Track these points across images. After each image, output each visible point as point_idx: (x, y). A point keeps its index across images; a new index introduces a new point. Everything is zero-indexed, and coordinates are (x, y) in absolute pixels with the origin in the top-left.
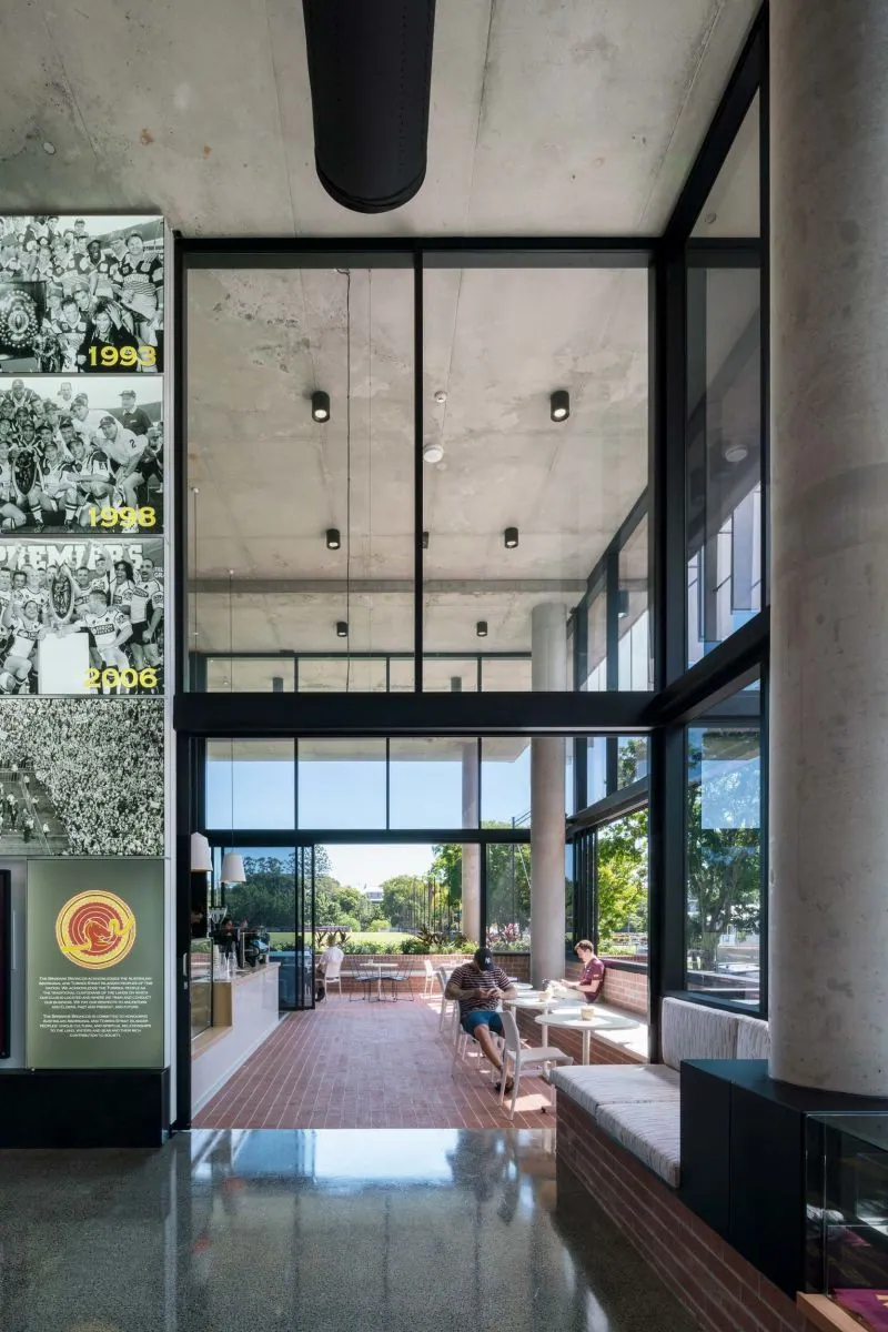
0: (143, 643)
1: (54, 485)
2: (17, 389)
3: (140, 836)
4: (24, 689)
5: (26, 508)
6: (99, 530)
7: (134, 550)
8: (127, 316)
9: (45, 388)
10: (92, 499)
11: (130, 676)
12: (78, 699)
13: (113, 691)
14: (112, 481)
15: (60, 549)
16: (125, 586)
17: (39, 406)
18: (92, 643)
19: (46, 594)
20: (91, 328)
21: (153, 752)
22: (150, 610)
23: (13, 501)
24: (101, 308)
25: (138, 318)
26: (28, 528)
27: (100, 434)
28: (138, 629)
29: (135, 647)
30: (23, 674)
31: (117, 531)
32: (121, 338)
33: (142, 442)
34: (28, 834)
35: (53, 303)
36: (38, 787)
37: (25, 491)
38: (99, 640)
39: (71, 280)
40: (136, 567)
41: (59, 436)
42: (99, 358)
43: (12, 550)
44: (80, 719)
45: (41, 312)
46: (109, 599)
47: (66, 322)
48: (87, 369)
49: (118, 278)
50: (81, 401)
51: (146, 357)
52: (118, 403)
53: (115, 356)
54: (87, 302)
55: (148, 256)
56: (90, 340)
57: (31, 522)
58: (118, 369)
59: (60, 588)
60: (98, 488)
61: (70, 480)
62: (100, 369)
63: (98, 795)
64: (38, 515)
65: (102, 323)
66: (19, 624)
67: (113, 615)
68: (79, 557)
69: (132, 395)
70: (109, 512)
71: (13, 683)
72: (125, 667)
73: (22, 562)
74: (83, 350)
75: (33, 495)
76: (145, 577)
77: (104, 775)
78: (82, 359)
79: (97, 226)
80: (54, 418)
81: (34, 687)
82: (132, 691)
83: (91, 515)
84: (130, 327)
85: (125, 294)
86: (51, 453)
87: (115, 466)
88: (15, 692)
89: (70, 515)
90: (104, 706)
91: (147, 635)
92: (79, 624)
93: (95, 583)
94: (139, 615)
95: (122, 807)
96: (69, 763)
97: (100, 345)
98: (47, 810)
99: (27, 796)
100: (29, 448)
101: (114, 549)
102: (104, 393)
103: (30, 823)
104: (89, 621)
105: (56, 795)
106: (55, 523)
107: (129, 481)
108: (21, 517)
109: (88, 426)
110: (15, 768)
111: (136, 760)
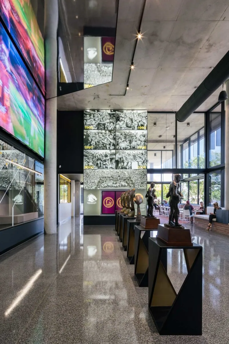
0: (144, 163)
1: (134, 144)
2: (129, 132)
3: (144, 187)
4: (130, 169)
5: (130, 146)
6: (139, 149)
7: (143, 152)
8: (143, 123)
9: (133, 132)
10: (138, 145)
11: (143, 167)
12: (137, 170)
13: (141, 169)
14: (141, 143)
15: (134, 151)
16: (142, 156)
17: (132, 134)
18: (138, 163)
19: (133, 157)
20: (138, 124)
21: (145, 176)
22: (145, 159)
23: (129, 145)
24: (139, 122)
25: (144, 123)
26: (130, 149)
27: (139, 137)
28: (144, 161)
29: (143, 164)
30: (130, 167)
31: (141, 149)
32: (142, 125)
33: (144, 138)
34: (130, 186)
35: (134, 121)
36: (131, 181)
37: (130, 144)
38: (139, 162)
39: (136, 118)
40: (143, 154)
41: (134, 138)
42: (139, 128)
43: (128, 151)
44: (137, 172)
45: (132, 122)
46: (140, 158)
47: (135, 124)
48: (138, 129)
49: (142, 118)
50: (137, 133)
51: (145, 128)
52: (142, 134)
53: (141, 128)
54: (138, 121)
55: (145, 115)
56: (138, 126)
57: (131, 148)
58: (142, 129)
59: (134, 156)
60: (139, 144)
61: (136, 143)
62: (139, 129)
63: (139, 182)
64: (132, 147)
65: (140, 124)
66: (129, 161)
67: (141, 160)
68: (137, 152)
69: (143, 132)
70: (140, 147)
71: (129, 168)
72: (142, 166)
73: (130, 153)
74: (137, 127)
75: (131, 145)
76: (145, 155)
77: (139, 179)
78: (137, 128)
79: (139, 112)
80: (134, 135)
81: (131, 169)
82: (143, 169)
83: (138, 147)
84: (143, 124)
85: (142, 120)
86: (133, 140)
87: (141, 141)
88: (129, 169)
89: (136, 147)
90: (140, 171)
91: (145, 162)
92: (137, 161)
93: (139, 156)
94: (144, 160)
95: (142, 183)
96: (135, 178)
97: (139, 126)
98: (132, 183)
99: (130, 182)
100: (131, 139)
101: (141, 151)
102: (140, 132)
103: (131, 185)
104: (138, 160)
105: (134, 182)
106: (134, 148)
107: (143, 143)
108: (130, 148)
109: (138, 136)
110: (129, 178)
111: (143, 177)
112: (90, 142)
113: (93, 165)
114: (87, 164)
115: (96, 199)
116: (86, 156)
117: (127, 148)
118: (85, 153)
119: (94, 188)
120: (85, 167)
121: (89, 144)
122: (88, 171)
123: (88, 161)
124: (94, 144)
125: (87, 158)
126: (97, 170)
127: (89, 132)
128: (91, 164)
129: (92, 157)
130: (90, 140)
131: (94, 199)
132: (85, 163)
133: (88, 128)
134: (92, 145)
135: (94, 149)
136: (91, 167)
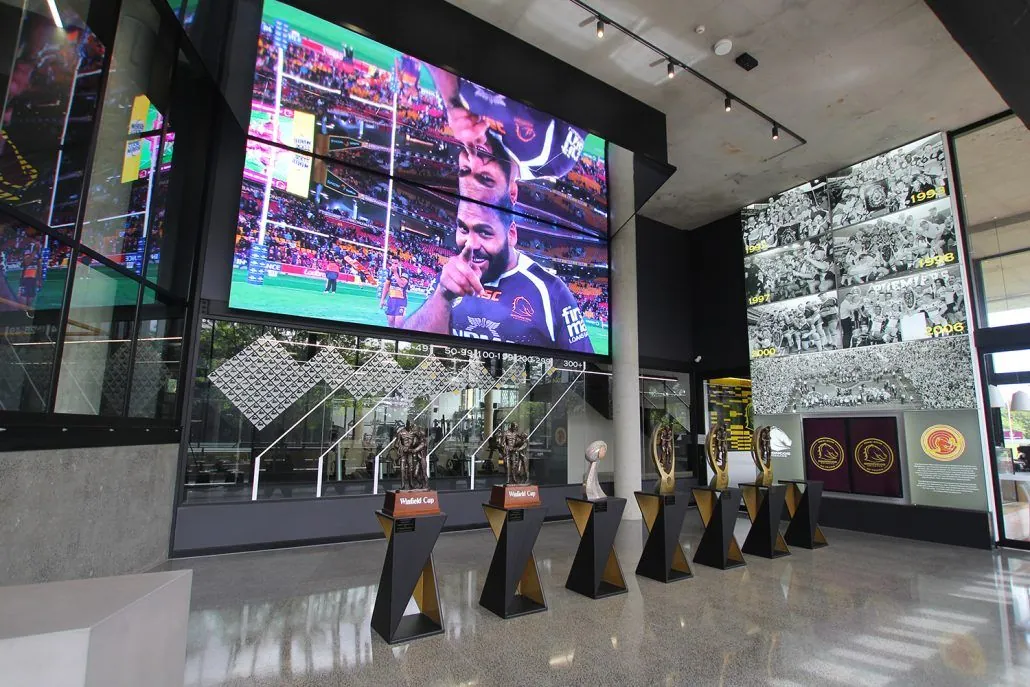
0: (953, 312)
1: (900, 255)
2: (880, 223)
3: (962, 399)
4: (895, 340)
5: (889, 267)
6: (925, 268)
7: (945, 274)
8: (928, 178)
9: (892, 218)
10: (919, 256)
11: (949, 328)
12: (922, 341)
13: (940, 335)
14: (929, 247)
15: (906, 280)
16: (942, 289)
17: (890, 226)
18: (927, 316)
19: (902, 300)
20: (911, 188)
21: (965, 360)
22: (956, 297)
23: (882, 266)
24: (914, 179)
25: (933, 177)
26: (891, 274)
27: (921, 229)
28: (950, 307)
29: (950, 315)
30: (894, 334)
31: (934, 266)
32: (925, 188)
33: (942, 227)
34: (903, 401)
35: (891, 185)
36: (905, 380)
37: (887, 260)
38: (929, 314)
39: (899, 174)
40: (946, 281)
41: (901, 235)
42: (916, 199)
43: (884, 285)
44: (925, 349)
45: (887, 190)
46: (933, 296)
48: (911, 205)
49: (922, 164)
50: (909, 218)
51: (940, 190)
52: (928, 214)
53: (924, 196)
54: (907, 179)
55: (936, 150)
56: (911, 192)
57: (891, 272)
58: (926, 200)
59: (909, 297)
60: (922, 251)
61: (908, 252)
62: (918, 203)
63: (937, 382)
64: (894, 269)
65: (916, 186)
66: (890, 314)
67: (937, 303)
68: (916, 282)
69: (935, 209)
70: (929, 260)
71: (890, 338)
72: (945, 324)
73: (889, 289)
74: (908, 198)
75: (891, 261)
76: (951, 283)
77: (938, 373)
78: (908, 202)
79: (907, 149)
80: (898, 229)
81: (900, 338)
82: (950, 334)
83: (920, 263)
84: (930, 182)
85: (926, 171)
86: (898, 243)
87: (930, 240)
88: (891, 342)
89: (909, 266)
90: (936, 342)
91: (955, 308)
92: (919, 309)
93: (926, 291)
94: (950, 300)
95: (951, 386)
96: (921, 369)
97: (916, 194)
98: (911, 390)
99: (901, 385)
100: (887, 244)
101: (934, 275)
102: (921, 211)
103: (904, 396)
104: (924, 307)
105: (915, 384)
106: (903, 270)
107: (937, 245)
108: (887, 271)
109: (915, 228)
110: (894, 373)
111: (956, 364)
112: (762, 286)
113: (773, 344)
114: (757, 345)
115: (789, 443)
116: (754, 324)
117: (878, 273)
118: (749, 316)
119: (780, 409)
120: (754, 353)
121: (759, 292)
122: (761, 363)
123: (761, 336)
124: (773, 287)
125: (756, 327)
126: (785, 358)
127: (756, 258)
128: (767, 342)
129: (770, 323)
130: (762, 280)
131: (783, 443)
132: (752, 343)
133: (754, 248)
134: (768, 291)
135: (772, 301)
136: (769, 352)
